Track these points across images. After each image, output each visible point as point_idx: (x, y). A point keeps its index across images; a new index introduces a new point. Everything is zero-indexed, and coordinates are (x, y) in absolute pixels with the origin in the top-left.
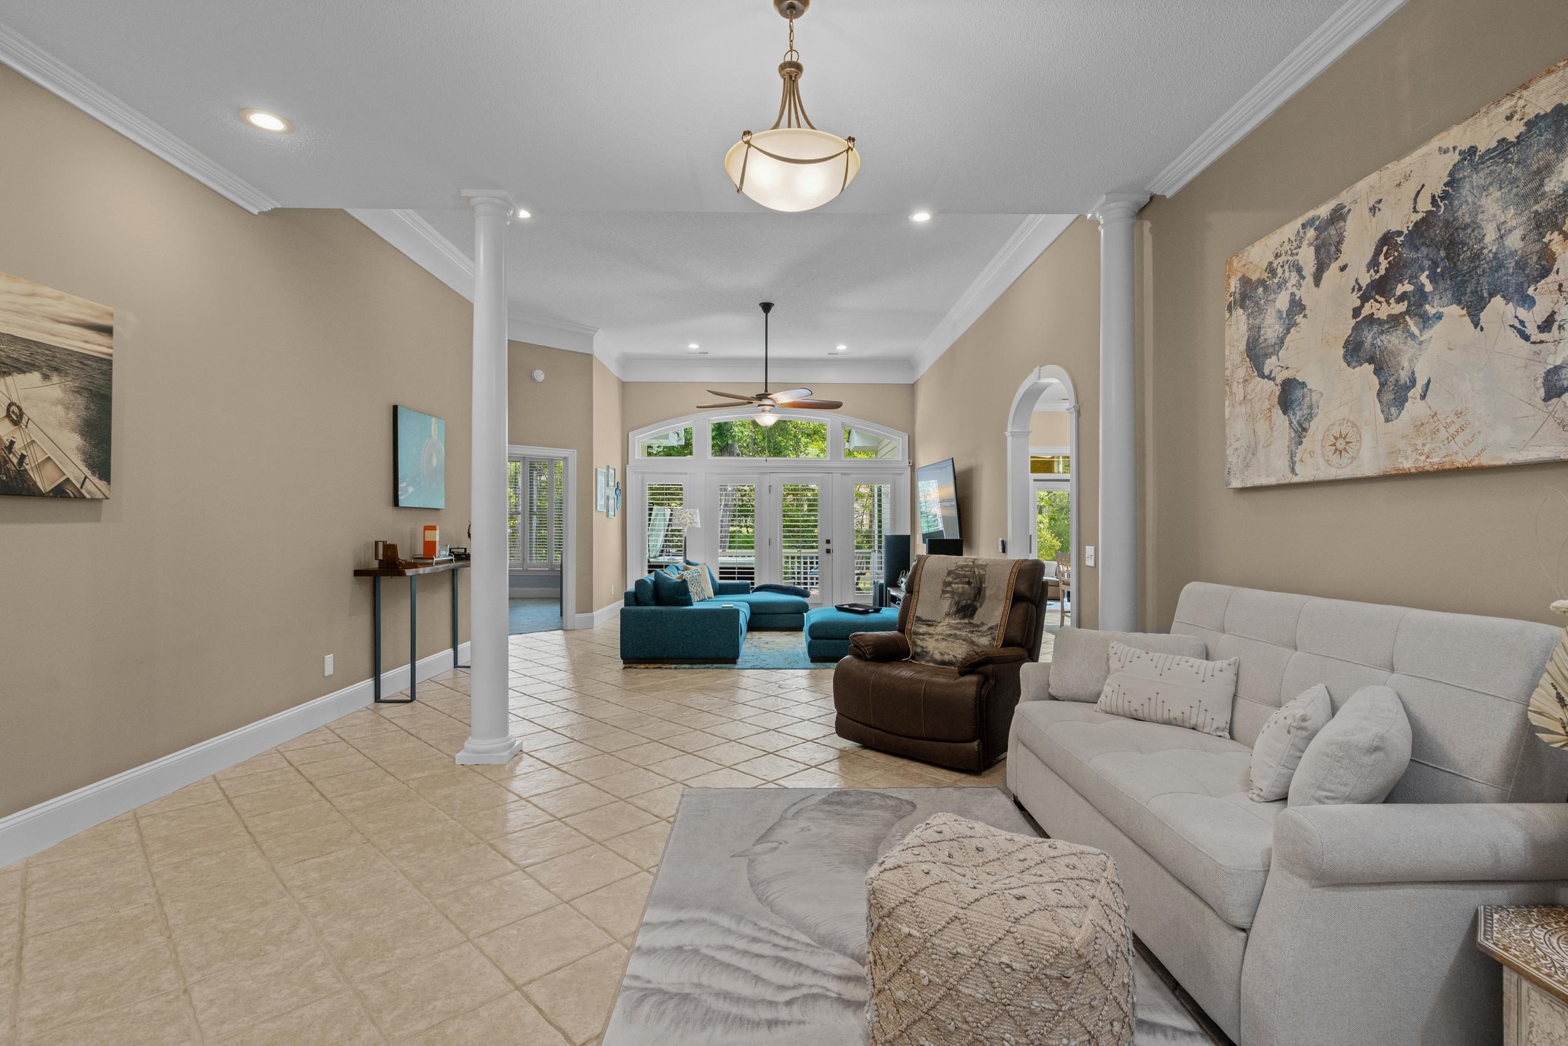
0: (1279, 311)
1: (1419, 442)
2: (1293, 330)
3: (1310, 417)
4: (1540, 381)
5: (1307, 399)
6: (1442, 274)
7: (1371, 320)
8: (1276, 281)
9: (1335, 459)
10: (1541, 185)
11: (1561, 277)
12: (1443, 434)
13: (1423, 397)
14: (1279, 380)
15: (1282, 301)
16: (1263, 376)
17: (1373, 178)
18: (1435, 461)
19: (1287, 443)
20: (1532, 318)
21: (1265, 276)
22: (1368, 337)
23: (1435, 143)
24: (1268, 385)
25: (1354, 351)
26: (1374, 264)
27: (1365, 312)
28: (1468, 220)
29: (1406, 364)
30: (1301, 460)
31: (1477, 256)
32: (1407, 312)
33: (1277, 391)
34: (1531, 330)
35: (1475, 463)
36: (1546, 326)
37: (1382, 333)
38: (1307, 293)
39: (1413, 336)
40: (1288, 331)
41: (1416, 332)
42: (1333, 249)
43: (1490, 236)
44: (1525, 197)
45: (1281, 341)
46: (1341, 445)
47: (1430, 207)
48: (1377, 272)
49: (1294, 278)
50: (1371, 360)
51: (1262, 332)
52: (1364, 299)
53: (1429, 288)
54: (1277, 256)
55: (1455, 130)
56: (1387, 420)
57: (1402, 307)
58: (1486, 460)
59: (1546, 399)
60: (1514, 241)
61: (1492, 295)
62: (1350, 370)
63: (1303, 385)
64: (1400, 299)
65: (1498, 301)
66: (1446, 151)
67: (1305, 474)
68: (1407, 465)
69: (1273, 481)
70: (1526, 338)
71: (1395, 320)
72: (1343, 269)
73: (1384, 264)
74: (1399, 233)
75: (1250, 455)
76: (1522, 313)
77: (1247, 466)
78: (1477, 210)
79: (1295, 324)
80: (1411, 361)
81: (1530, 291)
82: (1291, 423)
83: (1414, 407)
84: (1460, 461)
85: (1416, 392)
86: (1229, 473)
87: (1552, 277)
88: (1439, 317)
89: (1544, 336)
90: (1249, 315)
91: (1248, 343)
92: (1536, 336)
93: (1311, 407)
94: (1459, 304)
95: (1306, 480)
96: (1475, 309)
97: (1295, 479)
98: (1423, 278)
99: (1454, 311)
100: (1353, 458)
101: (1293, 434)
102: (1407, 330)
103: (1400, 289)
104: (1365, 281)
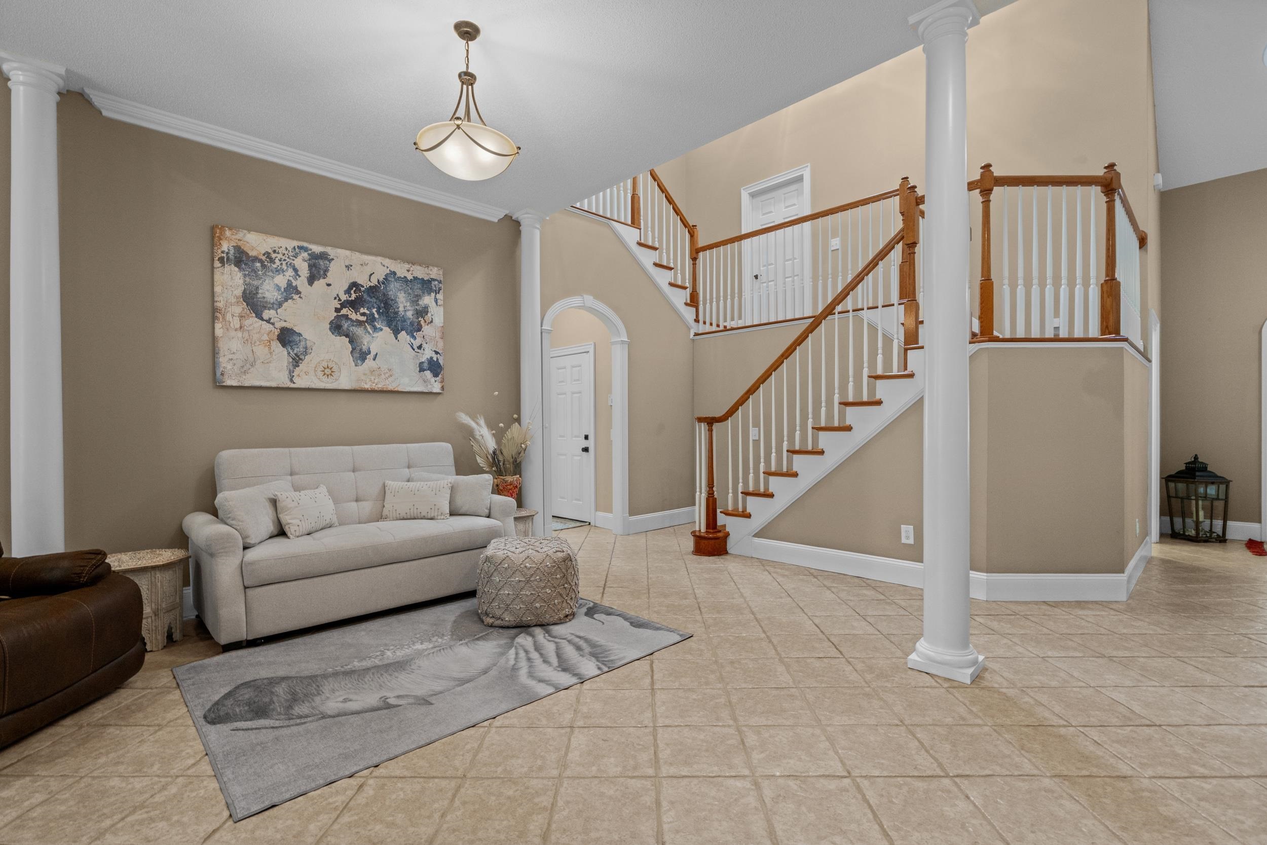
0: (277, 285)
1: (373, 378)
2: (290, 301)
3: (306, 353)
4: (418, 365)
5: (303, 343)
6: (382, 313)
7: (346, 317)
8: (275, 266)
9: (325, 378)
10: (418, 301)
11: (424, 333)
12: (383, 376)
13: (374, 359)
14: (280, 325)
15: (281, 281)
16: (262, 319)
17: (348, 253)
18: (380, 386)
19: (286, 364)
20: (416, 343)
21: (264, 258)
22: (345, 325)
23: (379, 259)
24: (267, 327)
25: (336, 328)
26: (348, 292)
27: (344, 311)
28: (393, 298)
29: (366, 344)
30: (299, 375)
31: (396, 313)
32: (366, 321)
33: (277, 332)
34: (415, 347)
35: (396, 389)
36: (420, 347)
37: (353, 325)
38: (301, 283)
39: (369, 333)
40: (286, 300)
41: (371, 332)
42: (322, 272)
43: (401, 309)
44: (413, 301)
45: (280, 305)
46: (328, 371)
47: (377, 284)
48: (350, 297)
49: (290, 272)
50: (347, 336)
51: (260, 291)
52: (343, 305)
53: (376, 316)
54: (274, 251)
55: (388, 260)
56: (356, 365)
57: (364, 318)
58: (400, 389)
59: (420, 371)
60: (410, 314)
61: (402, 330)
62: (333, 336)
63: (300, 335)
64: (363, 314)
65: (403, 333)
66: (384, 266)
67: (300, 383)
68: (367, 386)
69: (274, 384)
70: (414, 350)
71: (360, 323)
72: (329, 285)
73: (353, 296)
74: (363, 287)
75: (248, 366)
76: (412, 340)
77: (245, 372)
78: (396, 296)
79: (292, 298)
80: (368, 343)
81: (415, 334)
82: (289, 353)
83: (369, 362)
84: (390, 388)
85: (369, 357)
86: (222, 374)
87: (421, 332)
88: (381, 330)
89: (419, 351)
90: (245, 276)
91: (244, 292)
92: (416, 350)
93: (306, 348)
94: (390, 328)
95: (303, 386)
96: (396, 332)
97: (292, 386)
98: (374, 311)
99: (387, 330)
100: (336, 380)
101: (291, 360)
102: (365, 328)
103: (362, 310)
104: (344, 297)
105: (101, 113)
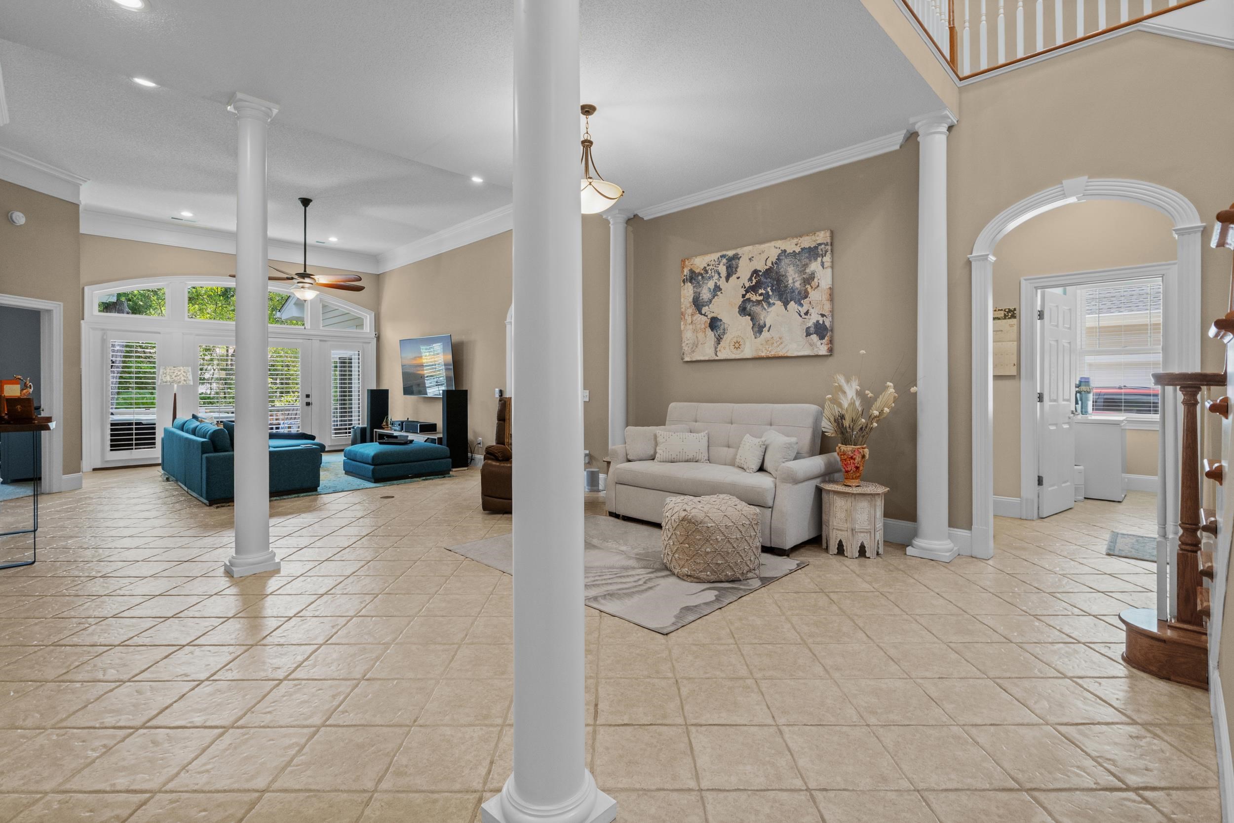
0: (709, 288)
1: (767, 347)
2: (716, 297)
3: (724, 333)
4: (805, 331)
5: (722, 326)
6: (775, 289)
7: (749, 300)
8: (708, 275)
9: (735, 351)
10: (805, 270)
11: (810, 299)
12: (775, 345)
13: (769, 331)
14: (709, 316)
15: (711, 284)
16: (701, 314)
17: (750, 248)
18: (773, 353)
19: (713, 343)
20: (803, 310)
21: (703, 272)
22: (748, 306)
23: (773, 244)
24: (704, 318)
25: (743, 310)
26: (750, 279)
27: (748, 296)
28: (784, 274)
29: (762, 319)
30: (720, 351)
31: (786, 286)
32: (763, 300)
33: (709, 321)
34: (802, 314)
35: (785, 355)
36: (807, 313)
37: (754, 306)
38: (722, 283)
39: (765, 309)
40: (714, 297)
41: (766, 308)
42: (734, 269)
43: (790, 281)
44: (801, 272)
45: (710, 301)
46: (737, 345)
47: (771, 265)
48: (752, 283)
49: (716, 276)
50: (749, 315)
51: (701, 295)
52: (747, 291)
53: (771, 293)
54: (708, 265)
55: (779, 242)
56: (755, 338)
57: (761, 298)
58: (789, 354)
59: (806, 336)
60: (797, 285)
61: (791, 301)
62: (741, 317)
63: (721, 320)
64: (761, 295)
65: (792, 303)
66: (777, 248)
67: (722, 356)
68: (763, 354)
69: (707, 358)
70: (801, 316)
71: (759, 302)
72: (738, 278)
73: (754, 281)
74: (760, 271)
75: (695, 347)
76: (800, 308)
77: (693, 352)
78: (786, 271)
79: (717, 295)
80: (764, 318)
81: (802, 302)
82: (715, 335)
83: (765, 334)
84: (781, 354)
85: (765, 329)
86: (683, 354)
87: (808, 299)
88: (774, 304)
89: (806, 317)
90: (694, 287)
91: (693, 299)
92: (804, 316)
93: (724, 329)
94: (781, 301)
95: (722, 358)
96: (786, 304)
97: (717, 358)
98: (769, 289)
99: (779, 303)
100: (742, 351)
101: (716, 340)
102: (762, 306)
103: (760, 291)
104: (747, 285)
105: (643, 219)
